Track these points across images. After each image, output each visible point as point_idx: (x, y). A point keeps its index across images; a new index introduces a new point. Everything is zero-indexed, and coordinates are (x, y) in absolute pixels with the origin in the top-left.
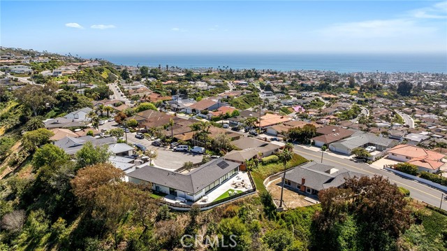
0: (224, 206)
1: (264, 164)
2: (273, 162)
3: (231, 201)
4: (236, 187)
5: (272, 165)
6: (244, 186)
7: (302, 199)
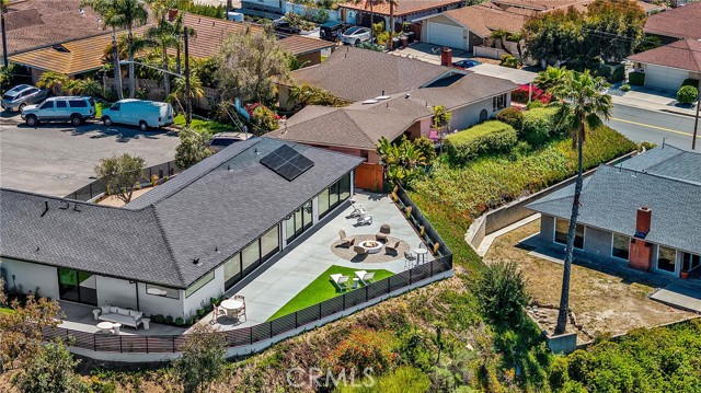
0: (323, 334)
1: (457, 160)
2: (492, 150)
3: (351, 316)
4: (361, 256)
5: (489, 165)
6: (392, 252)
7: (641, 297)
